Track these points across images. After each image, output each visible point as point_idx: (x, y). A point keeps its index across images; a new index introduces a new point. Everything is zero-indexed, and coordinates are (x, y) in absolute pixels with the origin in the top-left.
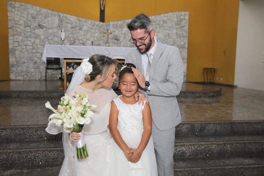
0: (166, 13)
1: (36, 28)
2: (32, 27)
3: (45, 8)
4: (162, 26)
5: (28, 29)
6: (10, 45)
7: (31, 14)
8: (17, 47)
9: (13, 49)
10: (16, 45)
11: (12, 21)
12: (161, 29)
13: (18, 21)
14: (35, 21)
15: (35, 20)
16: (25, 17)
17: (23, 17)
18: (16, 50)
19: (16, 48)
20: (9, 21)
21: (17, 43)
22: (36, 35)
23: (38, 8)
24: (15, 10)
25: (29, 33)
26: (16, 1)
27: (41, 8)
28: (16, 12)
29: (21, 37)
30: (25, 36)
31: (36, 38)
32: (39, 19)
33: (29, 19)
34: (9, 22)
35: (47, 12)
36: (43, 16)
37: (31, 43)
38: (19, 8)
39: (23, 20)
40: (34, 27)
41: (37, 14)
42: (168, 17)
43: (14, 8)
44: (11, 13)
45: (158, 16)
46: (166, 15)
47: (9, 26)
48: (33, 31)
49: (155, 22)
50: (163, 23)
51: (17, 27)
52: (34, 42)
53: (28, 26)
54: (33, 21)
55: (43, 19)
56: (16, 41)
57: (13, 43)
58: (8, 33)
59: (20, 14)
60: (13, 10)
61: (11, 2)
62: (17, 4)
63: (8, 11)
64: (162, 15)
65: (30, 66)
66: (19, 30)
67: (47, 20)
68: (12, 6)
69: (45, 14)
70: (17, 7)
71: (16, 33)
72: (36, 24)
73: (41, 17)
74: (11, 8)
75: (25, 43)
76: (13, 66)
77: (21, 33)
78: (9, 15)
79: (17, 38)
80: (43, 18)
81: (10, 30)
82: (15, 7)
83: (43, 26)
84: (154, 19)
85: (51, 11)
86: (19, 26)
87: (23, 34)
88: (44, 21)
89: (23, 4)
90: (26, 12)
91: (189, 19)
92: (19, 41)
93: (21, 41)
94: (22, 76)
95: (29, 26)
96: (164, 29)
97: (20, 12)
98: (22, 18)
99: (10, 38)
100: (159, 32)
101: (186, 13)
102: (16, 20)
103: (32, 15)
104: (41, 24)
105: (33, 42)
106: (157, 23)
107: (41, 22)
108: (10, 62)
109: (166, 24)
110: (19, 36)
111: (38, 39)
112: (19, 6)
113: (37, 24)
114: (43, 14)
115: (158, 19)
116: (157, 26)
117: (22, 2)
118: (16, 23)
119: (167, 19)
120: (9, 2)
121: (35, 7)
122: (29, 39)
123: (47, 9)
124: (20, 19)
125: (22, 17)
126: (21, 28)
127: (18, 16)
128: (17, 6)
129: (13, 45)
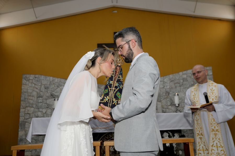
0: (185, 71)
1: (49, 98)
2: (44, 97)
3: (58, 78)
4: (183, 85)
5: (40, 100)
6: (21, 118)
7: (44, 84)
8: (28, 120)
9: (24, 121)
10: (27, 117)
11: (25, 94)
12: (182, 88)
13: (31, 93)
14: (47, 92)
15: (48, 90)
16: (39, 88)
17: (37, 88)
18: (26, 122)
19: (26, 120)
20: (22, 93)
21: (28, 115)
22: (48, 105)
23: (51, 78)
24: (29, 83)
25: (41, 104)
26: (31, 74)
27: (54, 78)
28: (30, 85)
29: (32, 109)
30: (36, 107)
31: (47, 109)
32: (51, 88)
33: (42, 90)
34: (22, 95)
35: (60, 81)
36: (55, 86)
37: (42, 114)
38: (33, 80)
39: (36, 91)
40: (46, 97)
41: (50, 84)
42: (188, 75)
43: (28, 81)
44: (25, 86)
45: (177, 74)
46: (185, 72)
47: (22, 99)
48: (45, 101)
49: (174, 81)
50: (183, 81)
51: (30, 99)
52: (46, 113)
53: (40, 97)
54: (46, 91)
55: (55, 89)
56: (27, 113)
57: (25, 115)
58: (20, 106)
59: (34, 85)
60: (28, 82)
61: (25, 76)
62: (32, 77)
63: (22, 84)
64: (181, 73)
65: (39, 139)
66: (31, 101)
67: (60, 89)
68: (27, 79)
69: (58, 83)
70: (31, 80)
71: (28, 105)
72: (48, 94)
73: (54, 86)
74: (26, 81)
75: (36, 114)
76: (21, 140)
77: (33, 104)
78: (23, 88)
79: (28, 110)
80: (55, 87)
81: (22, 103)
82: (30, 79)
83: (56, 96)
84: (172, 78)
85: (64, 80)
86: (32, 97)
87: (34, 106)
88: (57, 90)
89: (37, 76)
90: (40, 83)
91: (213, 74)
92: (30, 113)
93: (32, 112)
94: (31, 151)
95: (42, 96)
96: (185, 88)
97: (33, 83)
98: (35, 90)
99: (22, 110)
100: (180, 91)
101: (208, 68)
102: (29, 92)
103: (45, 86)
104: (53, 94)
105: (44, 112)
106: (176, 82)
107: (54, 91)
108: (19, 136)
109: (187, 82)
110: (31, 107)
111: (50, 109)
112: (34, 79)
113: (50, 93)
114: (56, 84)
115: (177, 78)
116: (176, 85)
117: (37, 74)
118: (29, 95)
119: (187, 76)
120: (24, 76)
121: (48, 78)
122: (41, 110)
123: (60, 78)
124: (34, 91)
125: (35, 88)
126: (33, 99)
127: (31, 88)
128: (31, 78)
129: (24, 118)
